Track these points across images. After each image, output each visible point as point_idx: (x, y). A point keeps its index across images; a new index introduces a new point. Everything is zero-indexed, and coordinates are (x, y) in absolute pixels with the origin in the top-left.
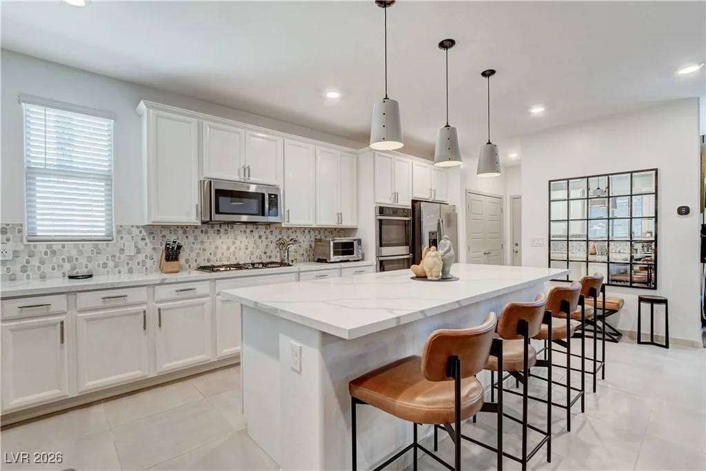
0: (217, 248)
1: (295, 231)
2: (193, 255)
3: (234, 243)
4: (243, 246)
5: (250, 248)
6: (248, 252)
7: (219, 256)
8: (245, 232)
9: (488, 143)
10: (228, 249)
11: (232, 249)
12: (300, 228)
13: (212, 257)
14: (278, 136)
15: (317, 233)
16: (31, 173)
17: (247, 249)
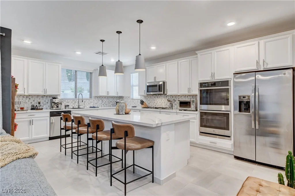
0: (157, 102)
1: (181, 96)
2: (152, 104)
3: (161, 101)
4: (164, 102)
5: (166, 103)
6: (165, 104)
7: (158, 104)
8: (164, 97)
9: (139, 55)
10: (160, 102)
11: (161, 102)
12: (183, 95)
13: (156, 105)
14: (163, 64)
15: (191, 97)
16: (133, 86)
17: (165, 103)
